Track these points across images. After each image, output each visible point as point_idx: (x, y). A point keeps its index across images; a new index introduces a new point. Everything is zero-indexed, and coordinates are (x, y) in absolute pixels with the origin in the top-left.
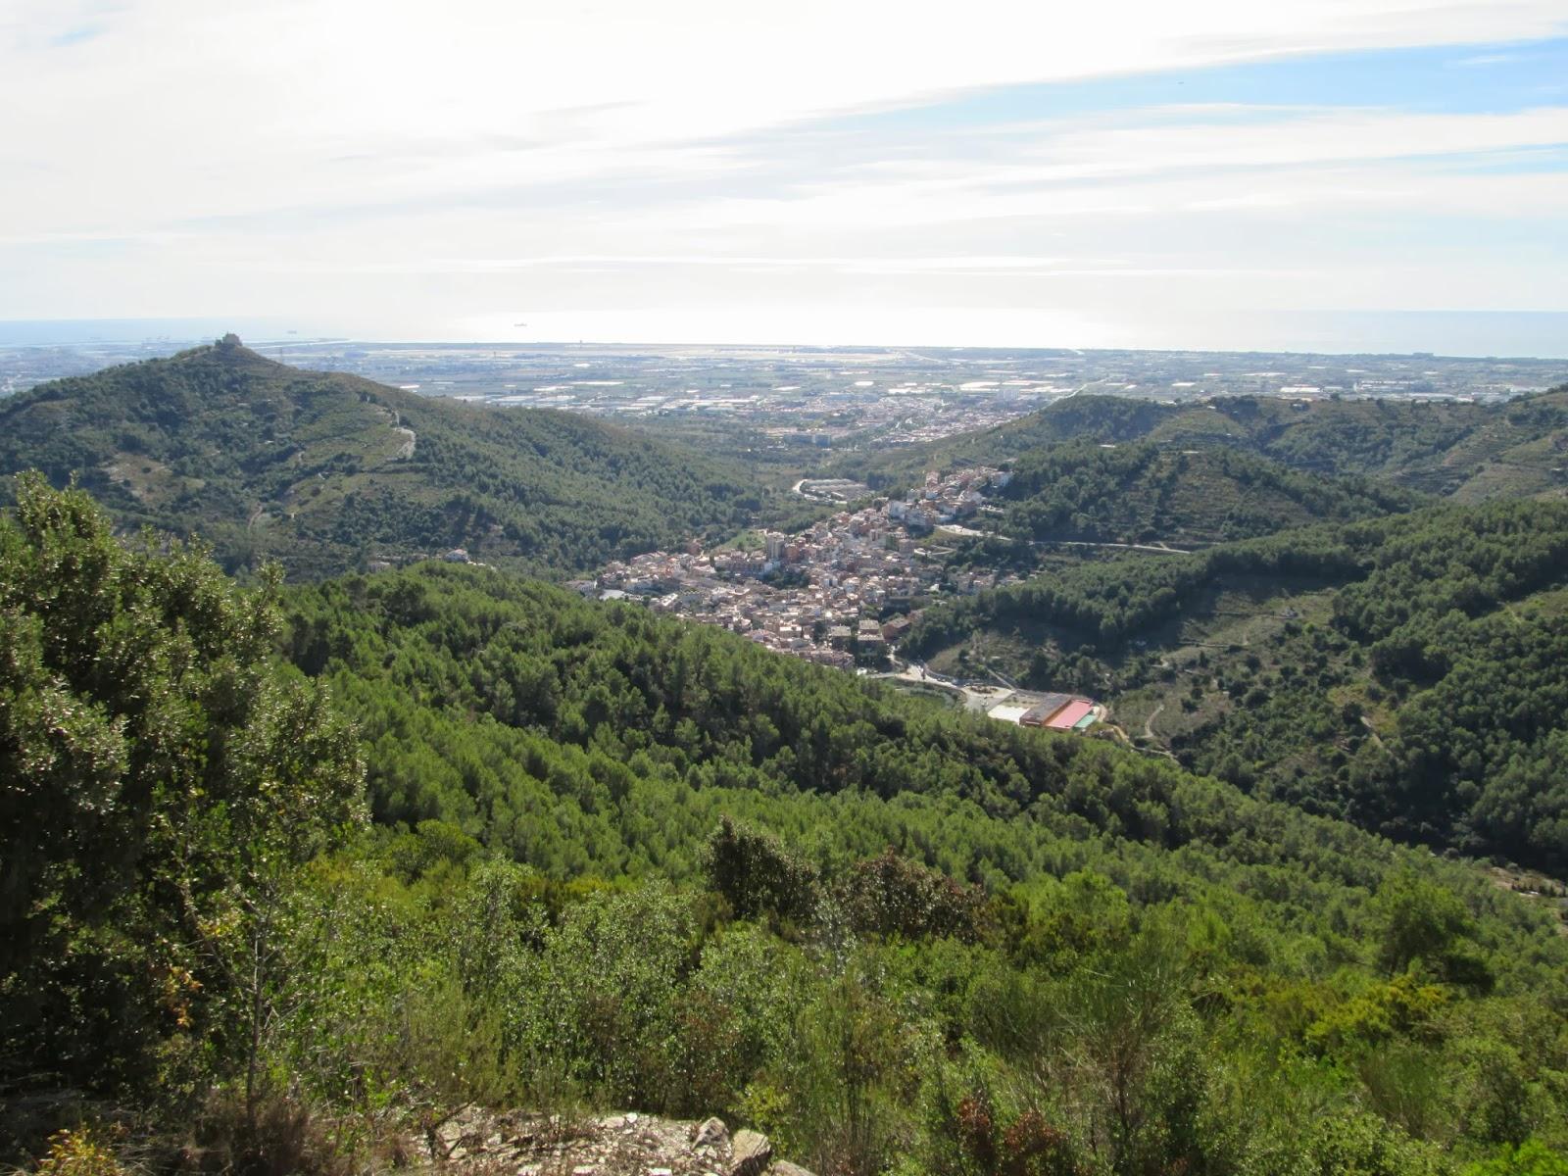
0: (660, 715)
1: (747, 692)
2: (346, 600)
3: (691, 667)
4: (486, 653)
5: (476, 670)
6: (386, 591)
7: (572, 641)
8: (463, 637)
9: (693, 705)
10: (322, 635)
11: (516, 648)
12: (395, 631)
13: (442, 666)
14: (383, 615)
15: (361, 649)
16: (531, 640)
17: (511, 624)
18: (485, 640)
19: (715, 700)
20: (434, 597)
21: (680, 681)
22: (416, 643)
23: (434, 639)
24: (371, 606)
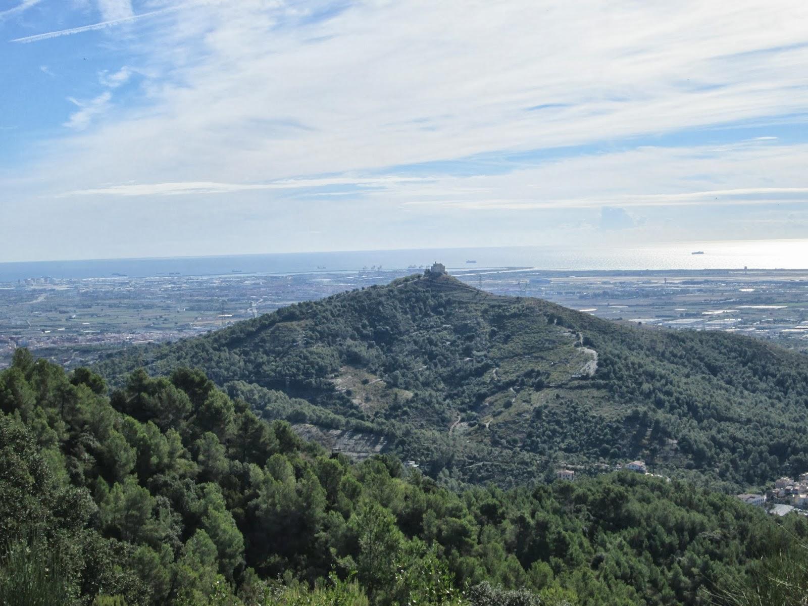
2: (557, 505)
4: (684, 560)
5: (676, 576)
6: (591, 498)
7: (765, 551)
8: (663, 544)
10: (544, 537)
11: (714, 556)
12: (601, 535)
13: (645, 570)
14: (588, 519)
15: (574, 549)
16: (726, 550)
17: (707, 534)
18: (683, 547)
20: (634, 506)
22: (621, 547)
23: (635, 544)
24: (578, 511)
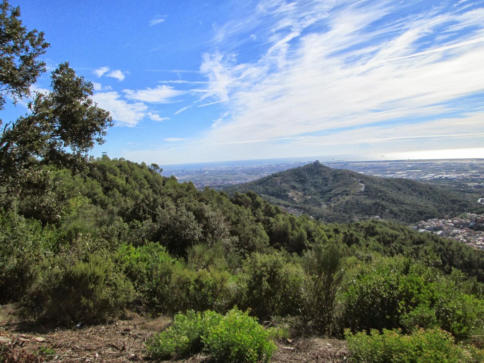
0: (447, 266)
1: (475, 261)
2: (355, 228)
3: (456, 253)
4: (394, 245)
5: (391, 249)
6: (365, 227)
7: (418, 243)
8: (387, 240)
9: (456, 264)
10: (352, 238)
11: (403, 244)
12: (368, 237)
13: (382, 247)
14: (364, 233)
15: (361, 241)
16: (406, 242)
17: (400, 237)
18: (393, 241)
19: (464, 264)
20: (378, 229)
21: (452, 257)
22: (374, 241)
23: (379, 240)
24: (361, 230)
